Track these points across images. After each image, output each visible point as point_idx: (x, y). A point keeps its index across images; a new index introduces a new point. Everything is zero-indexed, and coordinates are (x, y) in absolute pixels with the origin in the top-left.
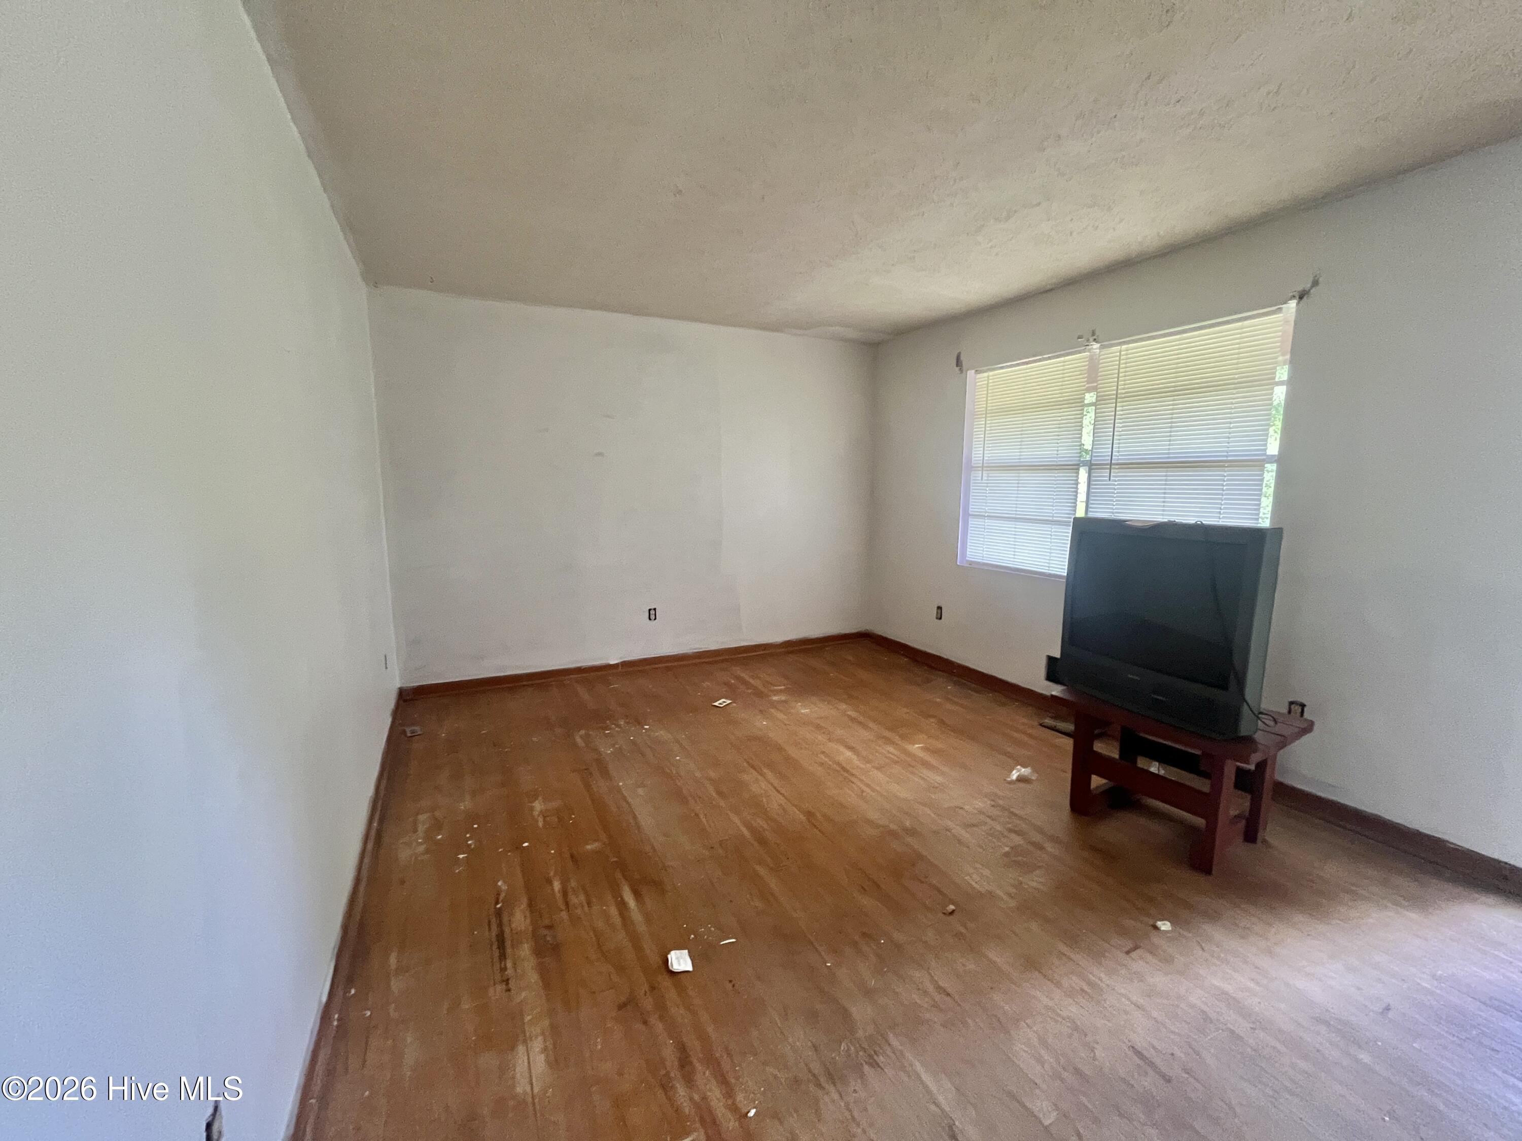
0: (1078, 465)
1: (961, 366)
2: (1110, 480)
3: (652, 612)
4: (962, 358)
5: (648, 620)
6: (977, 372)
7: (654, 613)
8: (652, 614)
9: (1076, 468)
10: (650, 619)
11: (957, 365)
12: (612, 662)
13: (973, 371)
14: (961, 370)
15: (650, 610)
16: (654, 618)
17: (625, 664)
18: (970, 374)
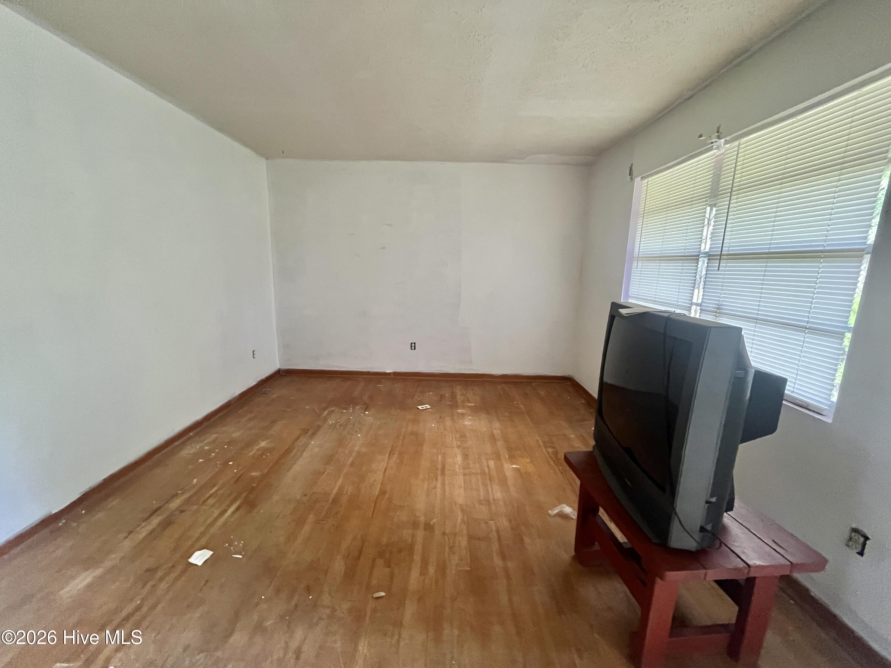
0: (698, 256)
1: (632, 175)
2: (718, 270)
3: (413, 345)
4: (633, 168)
5: (411, 350)
6: (643, 178)
7: (414, 345)
8: (413, 346)
9: (696, 258)
10: (411, 349)
11: (630, 175)
12: (387, 372)
13: (639, 178)
14: (632, 179)
15: (412, 343)
16: (414, 348)
17: (395, 374)
18: (637, 180)
